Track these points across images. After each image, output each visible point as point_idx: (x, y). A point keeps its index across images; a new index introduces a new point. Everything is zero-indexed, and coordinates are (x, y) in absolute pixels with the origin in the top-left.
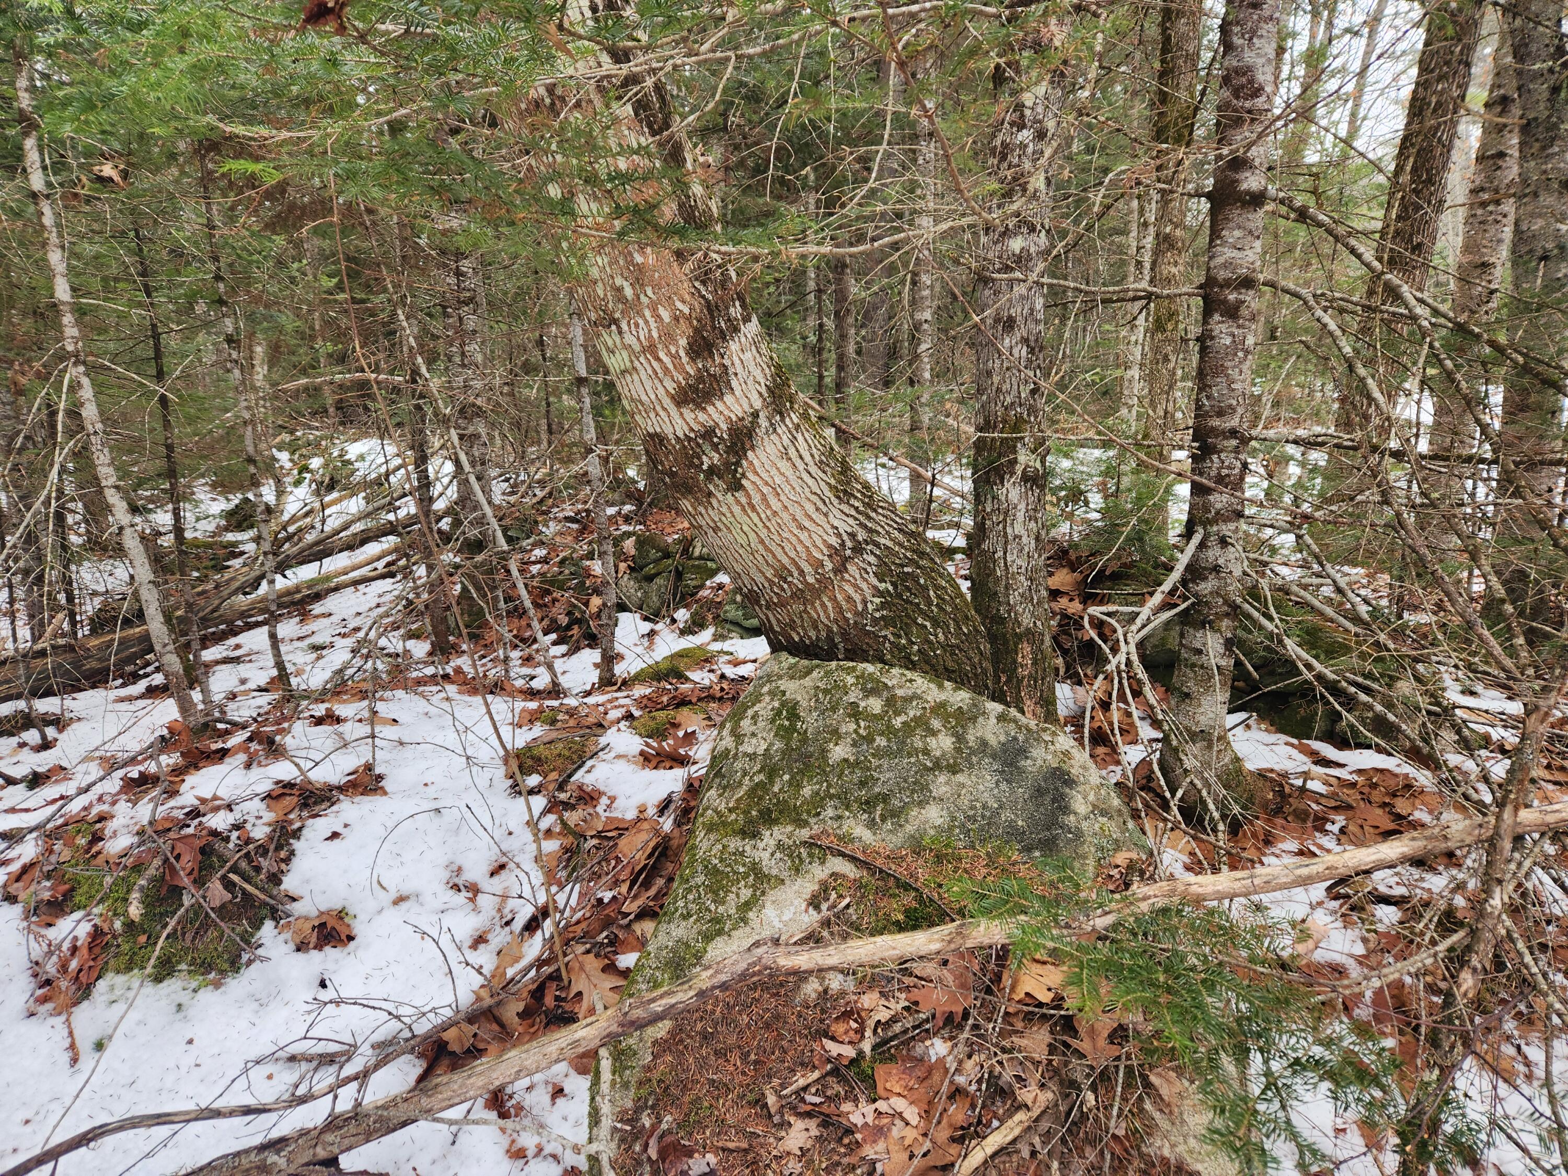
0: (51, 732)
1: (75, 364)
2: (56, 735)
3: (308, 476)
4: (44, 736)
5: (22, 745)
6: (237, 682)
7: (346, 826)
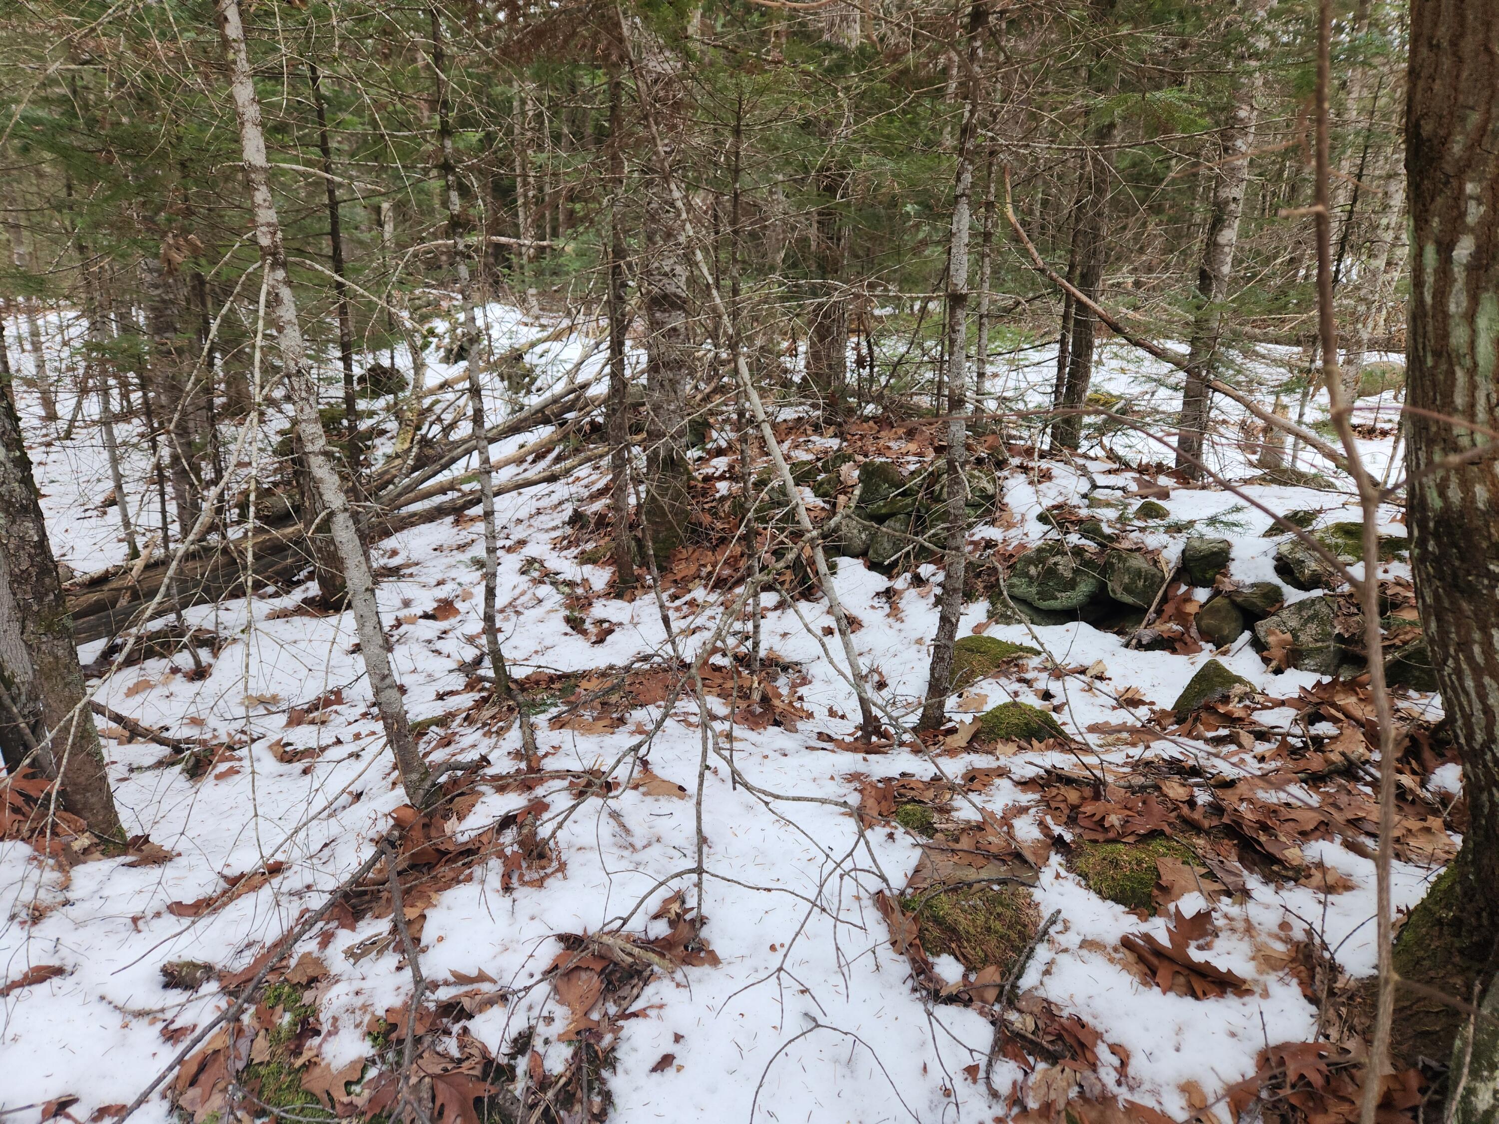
0: (204, 654)
1: (273, 267)
2: (212, 661)
3: (435, 340)
4: (198, 662)
5: (175, 670)
6: (399, 604)
7: (678, 1038)
